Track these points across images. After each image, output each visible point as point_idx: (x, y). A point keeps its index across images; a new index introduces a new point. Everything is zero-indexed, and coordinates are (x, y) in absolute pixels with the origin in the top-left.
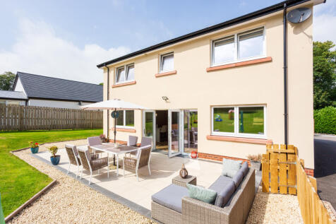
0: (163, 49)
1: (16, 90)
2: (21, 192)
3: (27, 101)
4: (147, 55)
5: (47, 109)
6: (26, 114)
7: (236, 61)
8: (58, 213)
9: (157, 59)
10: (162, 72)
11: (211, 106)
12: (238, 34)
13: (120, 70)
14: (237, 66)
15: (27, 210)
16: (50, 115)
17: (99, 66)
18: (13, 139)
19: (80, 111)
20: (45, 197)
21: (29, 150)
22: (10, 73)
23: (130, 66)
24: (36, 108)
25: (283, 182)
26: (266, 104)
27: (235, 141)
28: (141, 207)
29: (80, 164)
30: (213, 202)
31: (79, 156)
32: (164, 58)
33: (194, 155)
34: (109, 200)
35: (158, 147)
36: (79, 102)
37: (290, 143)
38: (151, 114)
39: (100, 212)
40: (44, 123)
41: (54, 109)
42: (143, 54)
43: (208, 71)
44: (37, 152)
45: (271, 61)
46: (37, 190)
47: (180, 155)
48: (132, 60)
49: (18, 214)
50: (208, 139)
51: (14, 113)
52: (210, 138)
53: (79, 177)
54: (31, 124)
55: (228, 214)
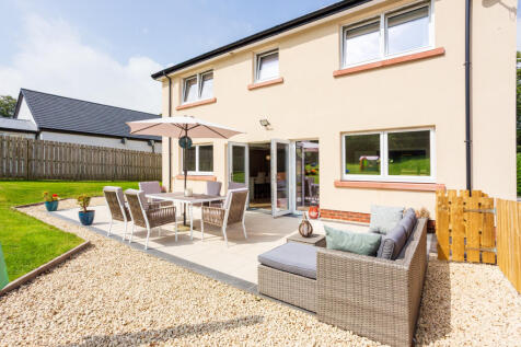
0: (261, 43)
1: (19, 117)
2: (32, 253)
3: (37, 134)
4: (233, 56)
5: (71, 147)
6: (36, 153)
7: (382, 57)
8: (96, 283)
9: (251, 61)
10: (259, 82)
11: (342, 133)
12: (386, 15)
13: (189, 82)
14: (384, 66)
15: (43, 278)
16: (75, 155)
17: (155, 76)
18: (16, 191)
19: (124, 152)
20: (73, 263)
21: (44, 207)
22: (9, 98)
23: (206, 76)
24: (52, 145)
25: (473, 243)
26: (434, 126)
27: (382, 187)
28: (236, 279)
29: (129, 219)
30: (374, 253)
31: (127, 205)
32: (262, 59)
33: (314, 214)
34: (181, 269)
35: (252, 205)
36: (122, 138)
37: (476, 187)
38: (242, 149)
39: (169, 285)
40: (66, 169)
41: (82, 147)
42: (227, 54)
43: (335, 77)
44: (55, 209)
45: (442, 55)
46: (59, 251)
47: (289, 215)
48: (210, 64)
49: (28, 281)
50: (337, 187)
51: (17, 152)
52: (340, 185)
53: (127, 240)
54: (44, 170)
55: (406, 268)
